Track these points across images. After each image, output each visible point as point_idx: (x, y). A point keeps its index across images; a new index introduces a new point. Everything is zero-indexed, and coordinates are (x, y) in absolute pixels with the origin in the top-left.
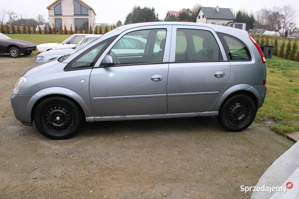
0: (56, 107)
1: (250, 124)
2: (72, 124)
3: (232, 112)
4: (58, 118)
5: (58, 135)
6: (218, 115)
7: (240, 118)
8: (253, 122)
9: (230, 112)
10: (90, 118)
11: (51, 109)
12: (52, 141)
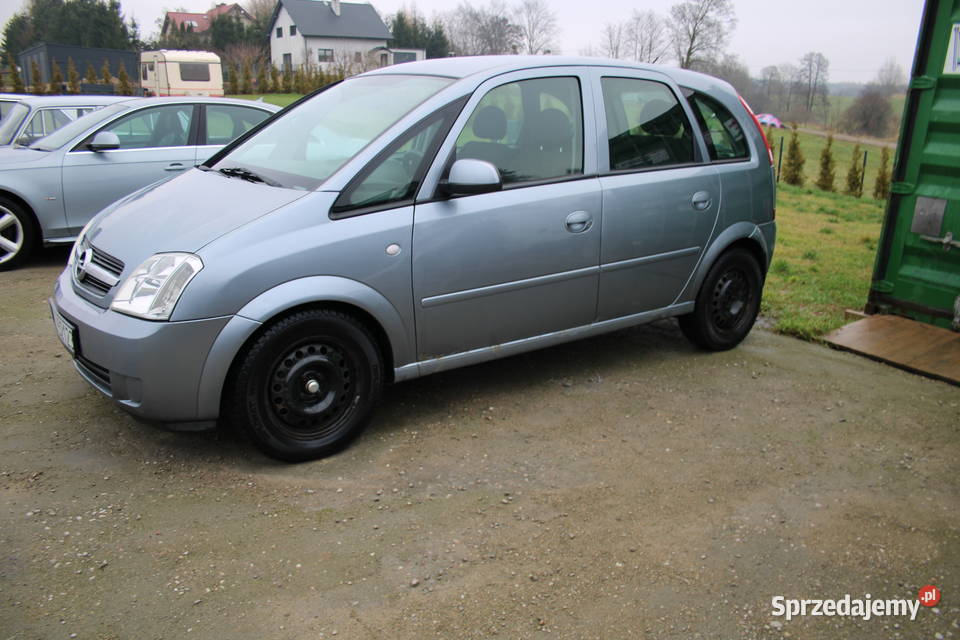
0: (308, 347)
1: (753, 321)
2: (358, 397)
3: (719, 297)
4: (313, 385)
5: (314, 444)
6: (692, 309)
7: (734, 311)
8: (758, 318)
9: (715, 298)
10: (407, 369)
11: (292, 356)
12: (300, 468)
